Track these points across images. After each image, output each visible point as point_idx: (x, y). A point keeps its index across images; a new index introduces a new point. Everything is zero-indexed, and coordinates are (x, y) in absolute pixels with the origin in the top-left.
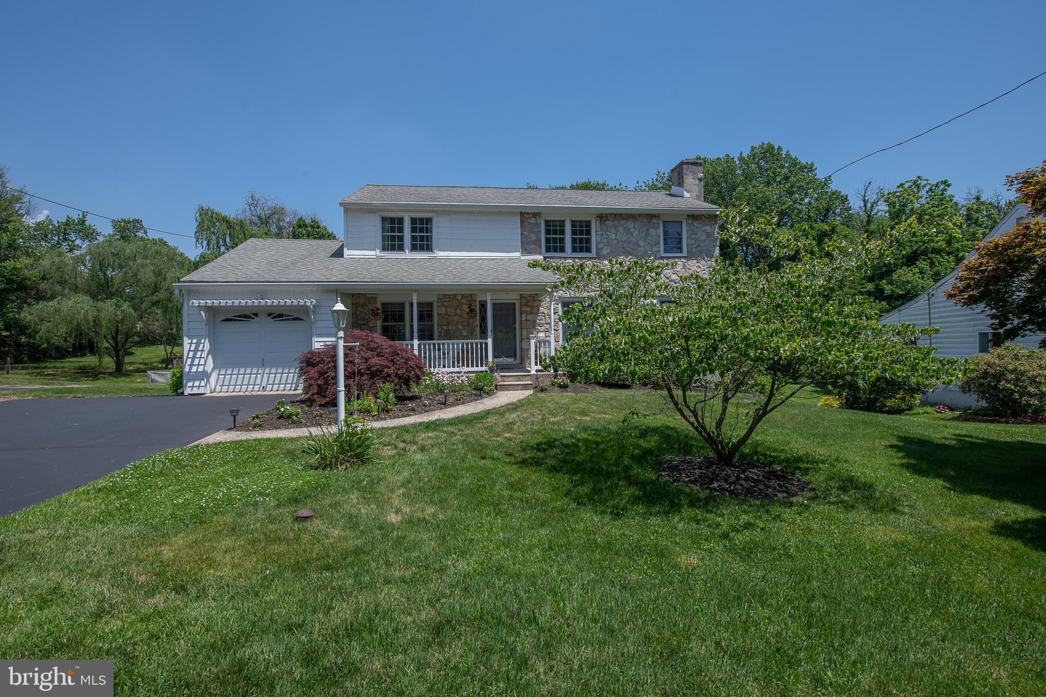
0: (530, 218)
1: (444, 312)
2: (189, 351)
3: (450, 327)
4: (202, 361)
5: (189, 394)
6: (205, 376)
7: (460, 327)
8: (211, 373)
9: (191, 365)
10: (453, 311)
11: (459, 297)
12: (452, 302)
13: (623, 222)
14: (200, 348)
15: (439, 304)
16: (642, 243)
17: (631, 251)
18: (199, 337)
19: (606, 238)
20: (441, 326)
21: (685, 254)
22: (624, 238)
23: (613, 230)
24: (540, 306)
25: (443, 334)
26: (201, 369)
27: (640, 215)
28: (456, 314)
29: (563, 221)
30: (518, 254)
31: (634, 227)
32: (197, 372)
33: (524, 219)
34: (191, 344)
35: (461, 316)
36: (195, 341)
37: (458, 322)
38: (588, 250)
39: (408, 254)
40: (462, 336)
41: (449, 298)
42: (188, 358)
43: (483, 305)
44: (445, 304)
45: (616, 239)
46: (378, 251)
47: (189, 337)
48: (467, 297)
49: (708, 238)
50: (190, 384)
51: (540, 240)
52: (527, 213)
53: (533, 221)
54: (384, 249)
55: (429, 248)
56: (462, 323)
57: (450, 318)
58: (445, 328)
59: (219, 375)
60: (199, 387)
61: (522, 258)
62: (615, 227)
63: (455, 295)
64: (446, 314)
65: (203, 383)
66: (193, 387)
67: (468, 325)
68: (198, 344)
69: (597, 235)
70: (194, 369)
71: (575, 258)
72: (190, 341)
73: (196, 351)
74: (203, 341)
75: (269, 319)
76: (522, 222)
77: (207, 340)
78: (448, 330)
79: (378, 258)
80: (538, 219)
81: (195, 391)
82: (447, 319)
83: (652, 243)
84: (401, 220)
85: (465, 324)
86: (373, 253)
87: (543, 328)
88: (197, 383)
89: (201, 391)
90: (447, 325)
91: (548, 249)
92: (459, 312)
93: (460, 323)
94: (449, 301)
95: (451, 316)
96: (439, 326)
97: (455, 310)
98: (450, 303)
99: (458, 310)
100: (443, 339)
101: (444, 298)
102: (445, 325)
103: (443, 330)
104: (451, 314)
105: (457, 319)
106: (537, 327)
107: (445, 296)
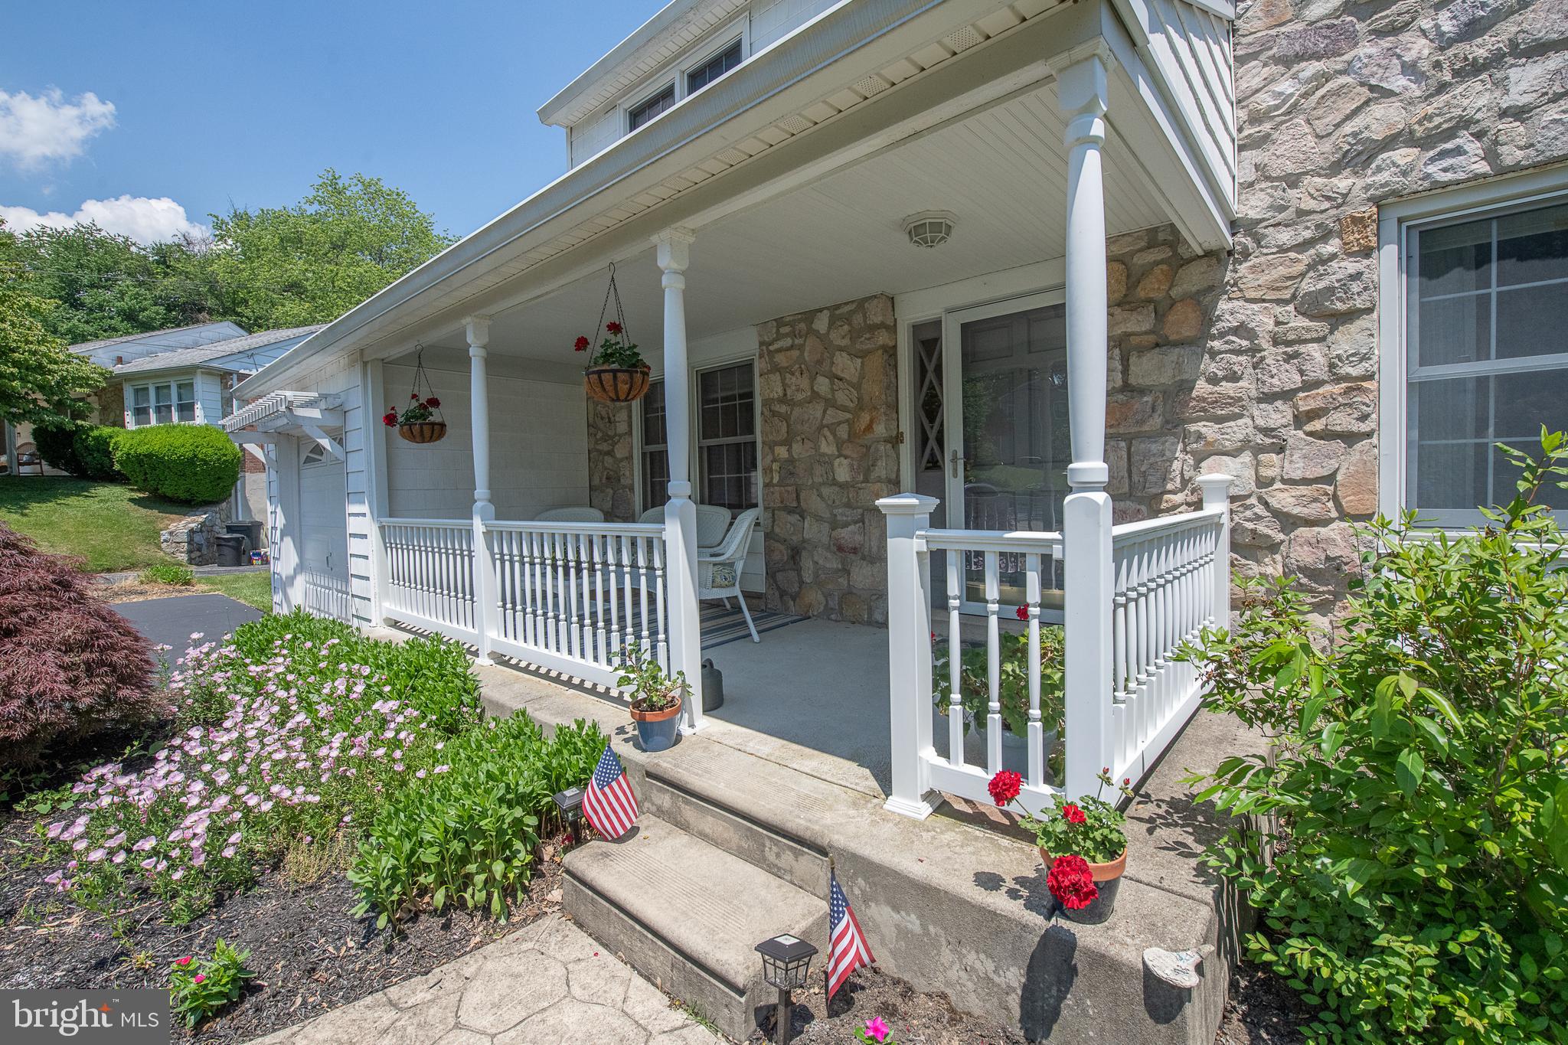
1: (779, 392)
7: (827, 448)
10: (805, 383)
11: (821, 324)
12: (801, 347)
15: (769, 363)
20: (774, 446)
24: (1215, 290)
25: (775, 478)
28: (815, 395)
35: (830, 403)
37: (821, 427)
40: (834, 482)
41: (793, 335)
43: (928, 342)
44: (781, 359)
48: (847, 319)
56: (832, 428)
57: (797, 411)
63: (810, 316)
64: (784, 399)
67: (852, 436)
78: (791, 461)
82: (786, 418)
85: (843, 432)
87: (1239, 430)
90: (787, 442)
92: (823, 385)
93: (826, 431)
94: (792, 347)
95: (800, 404)
96: (767, 448)
97: (813, 379)
98: (795, 353)
99: (821, 379)
100: (777, 495)
101: (779, 337)
102: (781, 444)
103: (775, 466)
104: (800, 396)
105: (819, 414)
106: (1193, 428)
107: (780, 322)
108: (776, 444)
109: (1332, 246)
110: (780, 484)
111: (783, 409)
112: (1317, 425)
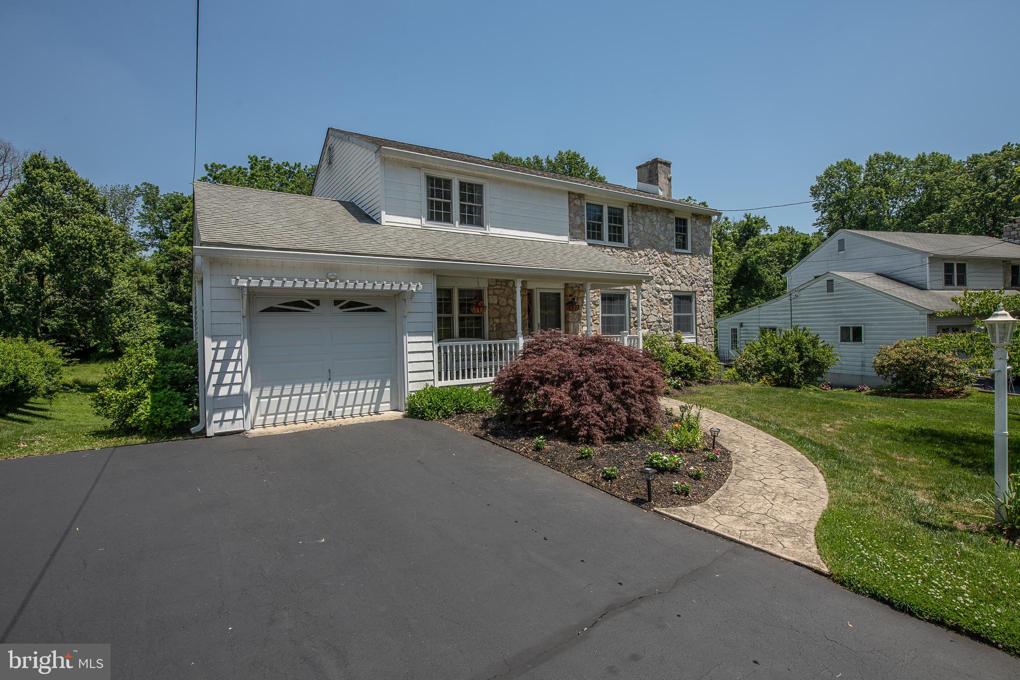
0: (575, 199)
1: (496, 302)
2: (215, 361)
3: (503, 320)
4: (238, 378)
5: (216, 435)
6: (242, 400)
7: (512, 320)
8: (250, 396)
9: (219, 385)
10: (505, 301)
11: (511, 284)
12: (504, 290)
13: (649, 214)
14: (234, 356)
15: (491, 292)
16: (662, 238)
17: (655, 244)
18: (232, 338)
19: (636, 229)
20: (493, 319)
21: (689, 251)
22: (650, 231)
23: (641, 221)
25: (495, 329)
26: (236, 390)
27: (661, 209)
28: (508, 305)
29: (602, 206)
30: (565, 238)
31: (657, 220)
32: (229, 395)
33: (571, 200)
34: (217, 349)
36: (224, 344)
37: (510, 315)
38: (621, 240)
39: (457, 228)
42: (211, 373)
44: (497, 292)
45: (644, 231)
46: (424, 219)
47: (214, 338)
49: (706, 237)
50: (217, 417)
51: (584, 225)
52: (573, 193)
53: (577, 202)
54: (431, 218)
55: (480, 224)
57: (502, 308)
58: (497, 321)
59: (260, 398)
60: (233, 420)
61: (571, 243)
62: (643, 218)
63: (508, 281)
64: (498, 304)
65: (240, 414)
66: (222, 422)
68: (229, 350)
69: (629, 225)
70: (223, 391)
71: (613, 247)
72: (215, 345)
73: (226, 361)
74: (238, 344)
75: (336, 309)
76: (570, 203)
77: (246, 341)
78: (500, 324)
79: (425, 229)
80: (582, 201)
81: (227, 427)
82: (499, 310)
83: (669, 238)
84: (448, 183)
86: (416, 221)
88: (229, 415)
89: (237, 426)
90: (499, 317)
91: (589, 237)
93: (513, 316)
94: (501, 289)
95: (503, 306)
96: (491, 319)
97: (507, 300)
98: (502, 291)
99: (510, 300)
100: (495, 334)
101: (496, 285)
102: (497, 318)
103: (495, 325)
104: (503, 304)
105: (509, 310)
106: (582, 321)
107: (497, 280)
108: (495, 318)
110: (496, 331)
111: (498, 307)
112: (595, 322)
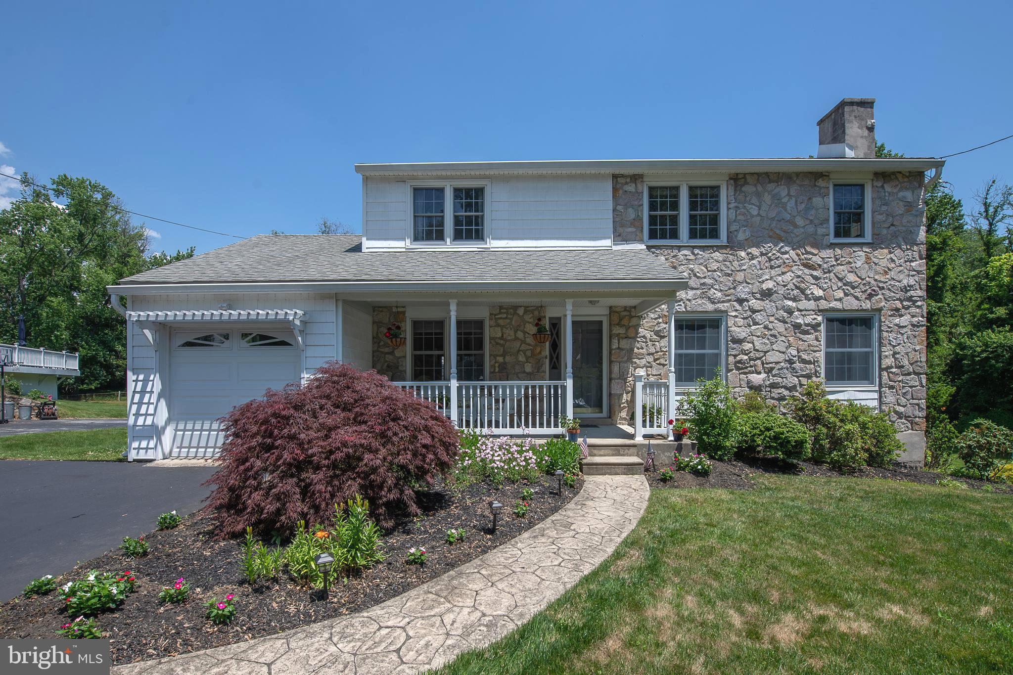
0: (626, 183)
1: (500, 335)
2: (135, 392)
3: (508, 359)
4: (151, 410)
5: (134, 460)
6: (155, 432)
7: (522, 358)
8: (164, 428)
9: (137, 415)
10: (512, 333)
11: (521, 311)
12: (511, 319)
13: (771, 186)
14: (149, 389)
15: (493, 323)
16: (800, 222)
17: (782, 234)
18: (147, 371)
19: (744, 214)
20: (495, 356)
21: (868, 238)
22: (772, 214)
23: (754, 200)
24: (639, 325)
25: (497, 370)
26: (149, 421)
27: (798, 174)
28: (516, 339)
29: (677, 188)
30: (607, 243)
31: (789, 195)
32: (144, 425)
33: (618, 186)
34: (136, 381)
35: (523, 342)
36: (141, 377)
37: (519, 351)
38: (715, 234)
39: (449, 246)
40: (524, 372)
41: (507, 313)
42: (132, 403)
43: (555, 325)
44: (501, 322)
45: (759, 215)
46: (408, 241)
47: (135, 371)
48: (532, 312)
49: (908, 211)
50: (135, 445)
51: (642, 219)
52: (623, 176)
53: (631, 188)
54: (416, 239)
55: (479, 236)
56: (524, 352)
57: (508, 344)
58: (500, 359)
59: (176, 430)
60: (147, 449)
61: (615, 248)
62: (758, 195)
63: (515, 308)
64: (502, 338)
65: (152, 444)
66: (139, 448)
67: (533, 355)
68: (146, 381)
69: (728, 209)
70: (140, 421)
71: (694, 247)
72: (134, 378)
73: (143, 392)
74: (152, 378)
75: (244, 343)
76: (615, 190)
77: (158, 375)
78: (505, 363)
79: (409, 251)
80: (639, 186)
81: (142, 455)
82: (503, 346)
83: (816, 221)
84: (440, 192)
85: (529, 353)
86: (401, 244)
87: (643, 362)
88: (144, 444)
89: (150, 455)
90: (504, 355)
91: (653, 235)
92: (520, 335)
93: (521, 353)
94: (506, 318)
95: (509, 341)
96: (492, 357)
97: (516, 332)
98: (508, 321)
99: (519, 332)
100: (498, 375)
101: (500, 313)
102: (500, 356)
103: (497, 365)
104: (509, 338)
105: (518, 345)
106: (634, 360)
107: (501, 308)
108: (497, 355)
109: (660, 320)
110: (499, 372)
111: (502, 342)
112: (658, 362)
